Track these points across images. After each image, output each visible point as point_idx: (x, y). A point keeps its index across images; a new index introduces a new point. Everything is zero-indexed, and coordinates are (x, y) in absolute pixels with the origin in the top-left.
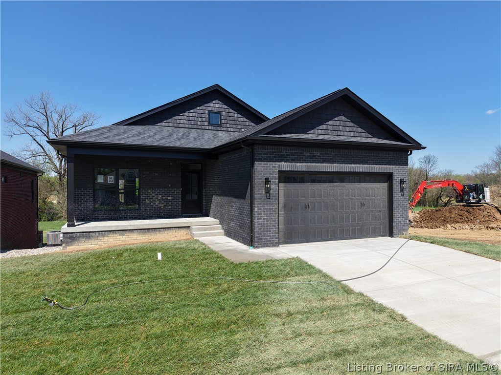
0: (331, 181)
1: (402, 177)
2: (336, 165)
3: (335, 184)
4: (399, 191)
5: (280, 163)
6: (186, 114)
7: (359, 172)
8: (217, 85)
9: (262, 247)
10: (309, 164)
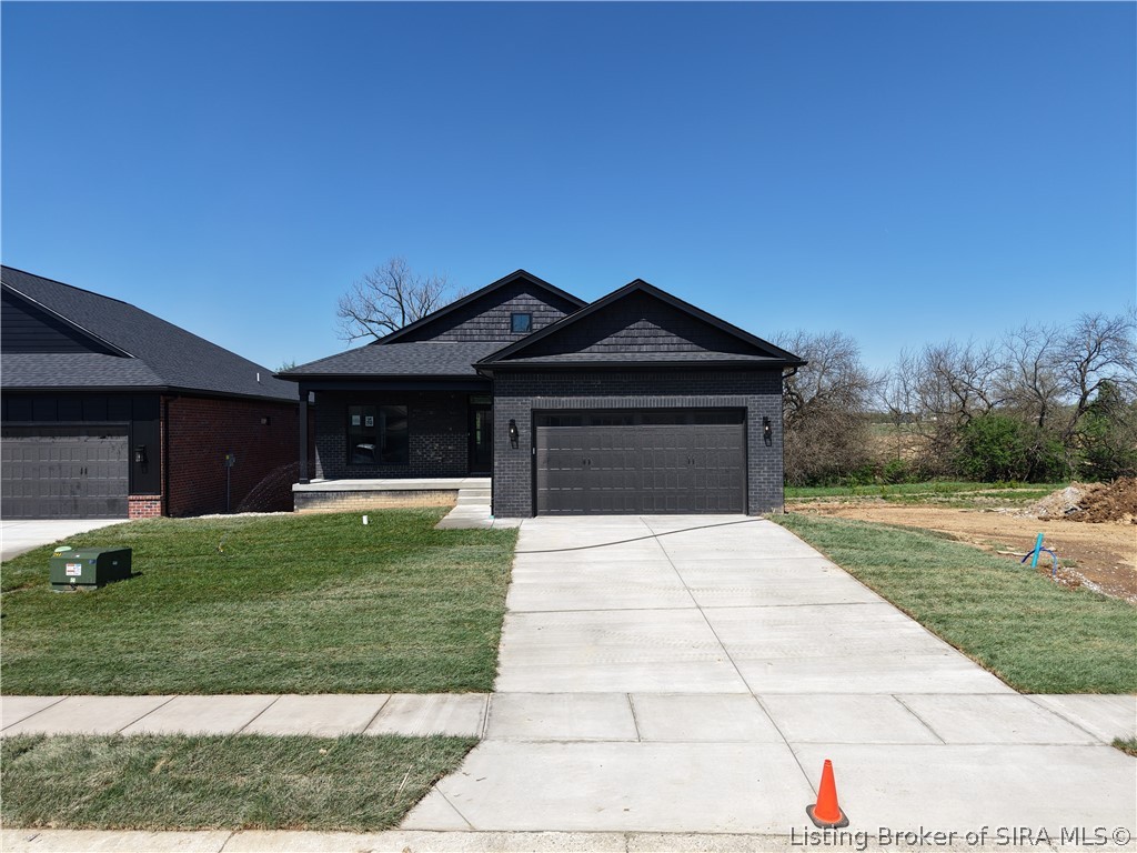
0: (630, 423)
1: (766, 414)
2: (631, 397)
3: (637, 427)
4: (762, 438)
5: (534, 398)
6: (476, 320)
7: (675, 408)
8: (521, 271)
9: (504, 517)
10: (582, 398)
